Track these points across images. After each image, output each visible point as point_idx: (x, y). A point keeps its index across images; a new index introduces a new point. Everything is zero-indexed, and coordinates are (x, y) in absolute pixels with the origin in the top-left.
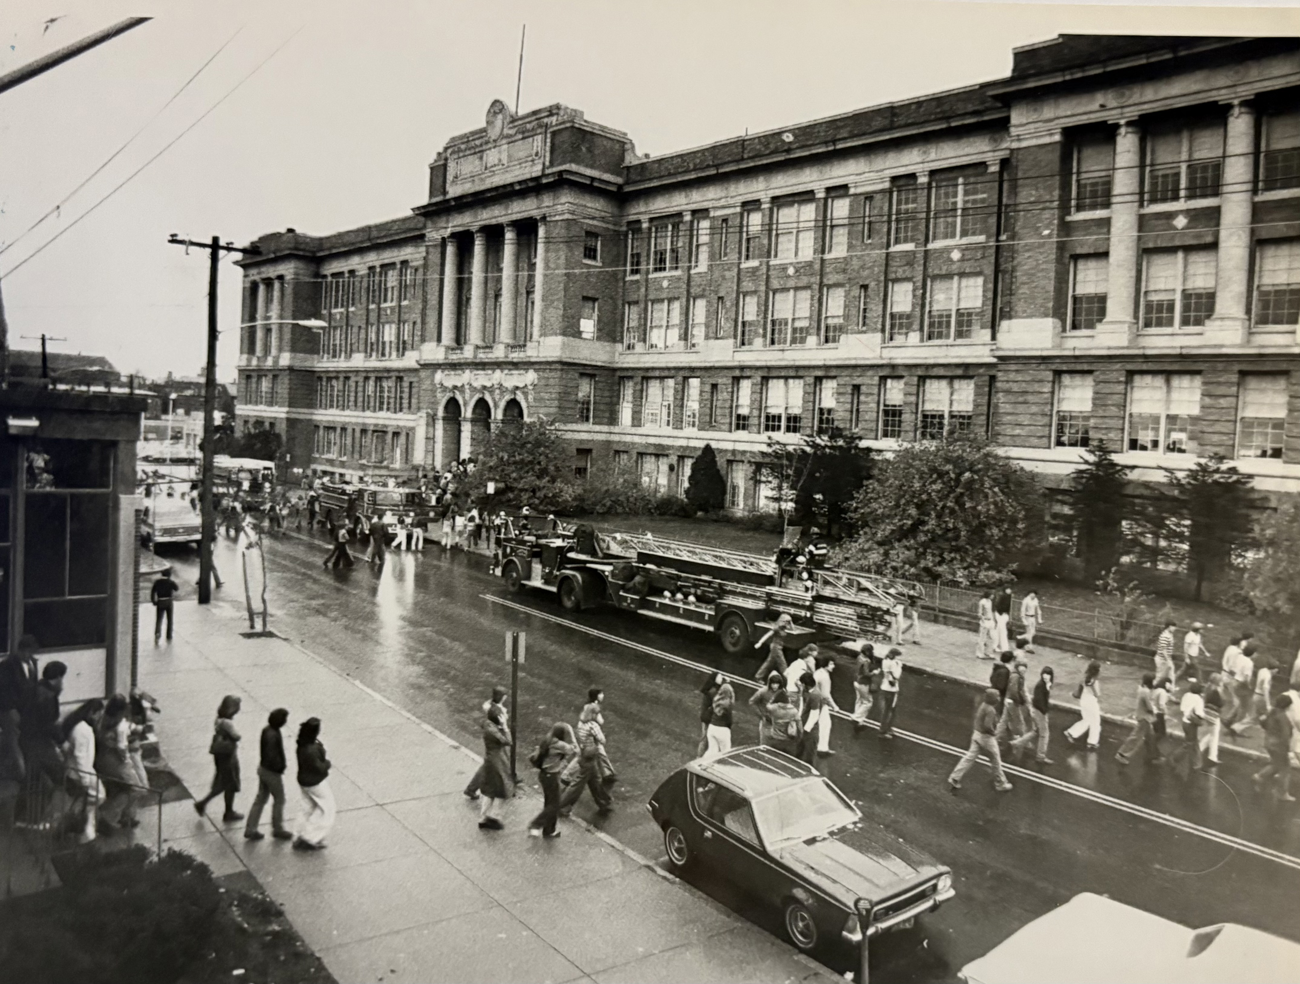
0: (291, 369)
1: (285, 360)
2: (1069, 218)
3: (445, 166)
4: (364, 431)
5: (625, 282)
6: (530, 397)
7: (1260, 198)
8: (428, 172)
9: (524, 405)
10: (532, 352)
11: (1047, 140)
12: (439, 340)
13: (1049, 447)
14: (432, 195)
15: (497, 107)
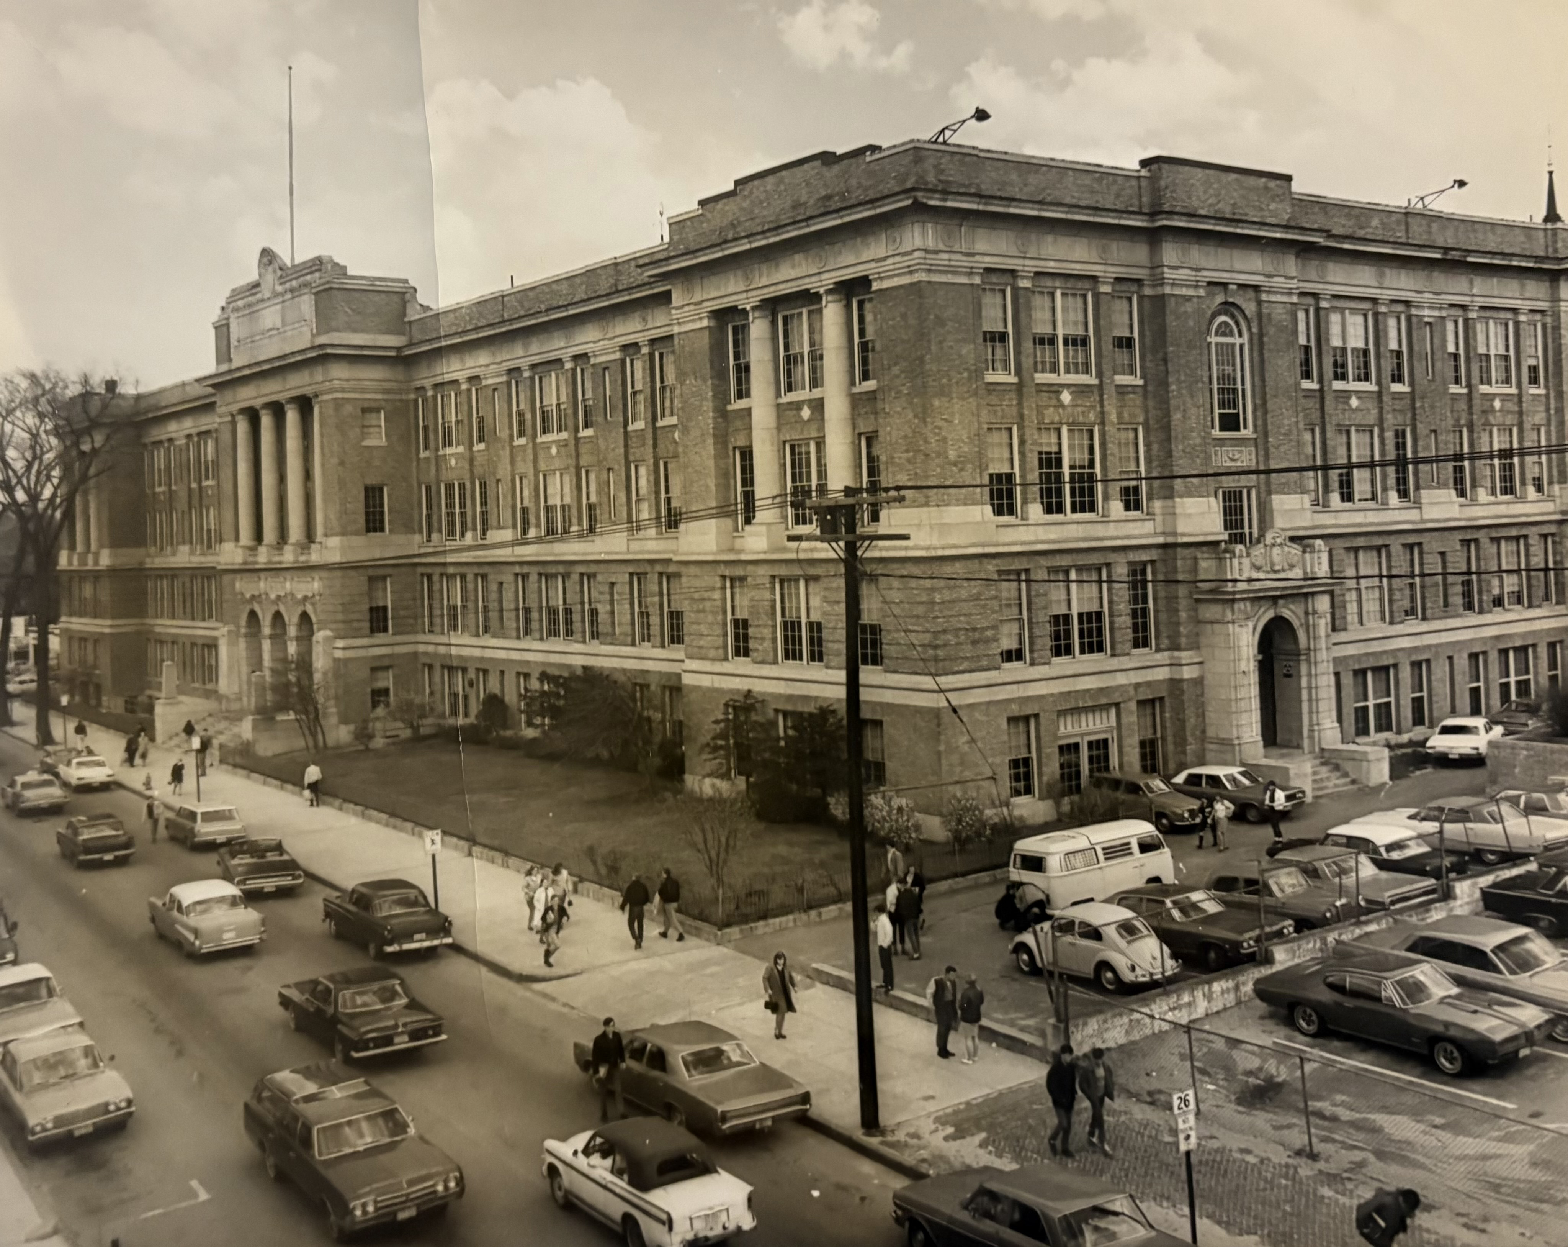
0: (112, 571)
1: (105, 560)
2: (729, 408)
3: (228, 325)
4: (193, 645)
5: (418, 459)
6: (319, 607)
7: (856, 390)
8: (212, 332)
9: (314, 619)
10: (315, 557)
11: (698, 325)
12: (237, 539)
13: (726, 659)
14: (219, 362)
15: (267, 256)
